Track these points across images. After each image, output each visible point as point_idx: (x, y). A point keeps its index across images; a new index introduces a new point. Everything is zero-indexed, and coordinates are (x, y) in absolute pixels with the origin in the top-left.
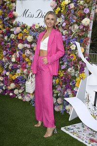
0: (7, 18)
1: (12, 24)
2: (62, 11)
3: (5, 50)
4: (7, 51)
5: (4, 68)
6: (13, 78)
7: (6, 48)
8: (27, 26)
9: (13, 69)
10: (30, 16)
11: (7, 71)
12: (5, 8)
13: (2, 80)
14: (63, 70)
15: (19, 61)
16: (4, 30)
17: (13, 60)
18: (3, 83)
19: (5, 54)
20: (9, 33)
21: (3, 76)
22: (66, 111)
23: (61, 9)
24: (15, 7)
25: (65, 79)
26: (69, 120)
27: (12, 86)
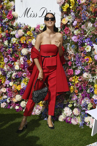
0: (6, 20)
1: (12, 27)
2: (71, 7)
3: (6, 57)
4: (8, 58)
5: (6, 77)
6: (19, 88)
7: (7, 54)
8: (30, 28)
9: (17, 78)
10: (32, 15)
11: (10, 81)
12: (2, 8)
13: (5, 91)
14: (77, 76)
15: (24, 68)
16: (3, 34)
17: (17, 67)
18: (7, 95)
19: (6, 61)
20: (9, 37)
21: (6, 87)
22: (85, 124)
23: (70, 6)
24: (14, 6)
25: (80, 87)
26: (92, 135)
27: (18, 97)
